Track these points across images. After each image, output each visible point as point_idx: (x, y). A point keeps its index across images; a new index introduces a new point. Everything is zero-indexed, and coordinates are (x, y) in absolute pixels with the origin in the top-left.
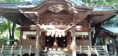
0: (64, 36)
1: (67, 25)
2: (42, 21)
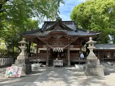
1: (65, 45)
2: (50, 43)
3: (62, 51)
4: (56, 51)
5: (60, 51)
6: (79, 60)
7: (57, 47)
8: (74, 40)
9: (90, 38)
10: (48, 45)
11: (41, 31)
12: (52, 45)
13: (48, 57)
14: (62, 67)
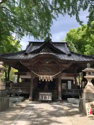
0: (52, 80)
2: (35, 69)
3: (51, 80)
4: (43, 80)
5: (49, 81)
6: (73, 92)
7: (45, 75)
8: (67, 66)
9: (88, 65)
10: (33, 72)
11: (24, 53)
12: (38, 72)
13: (32, 88)
14: (50, 102)
